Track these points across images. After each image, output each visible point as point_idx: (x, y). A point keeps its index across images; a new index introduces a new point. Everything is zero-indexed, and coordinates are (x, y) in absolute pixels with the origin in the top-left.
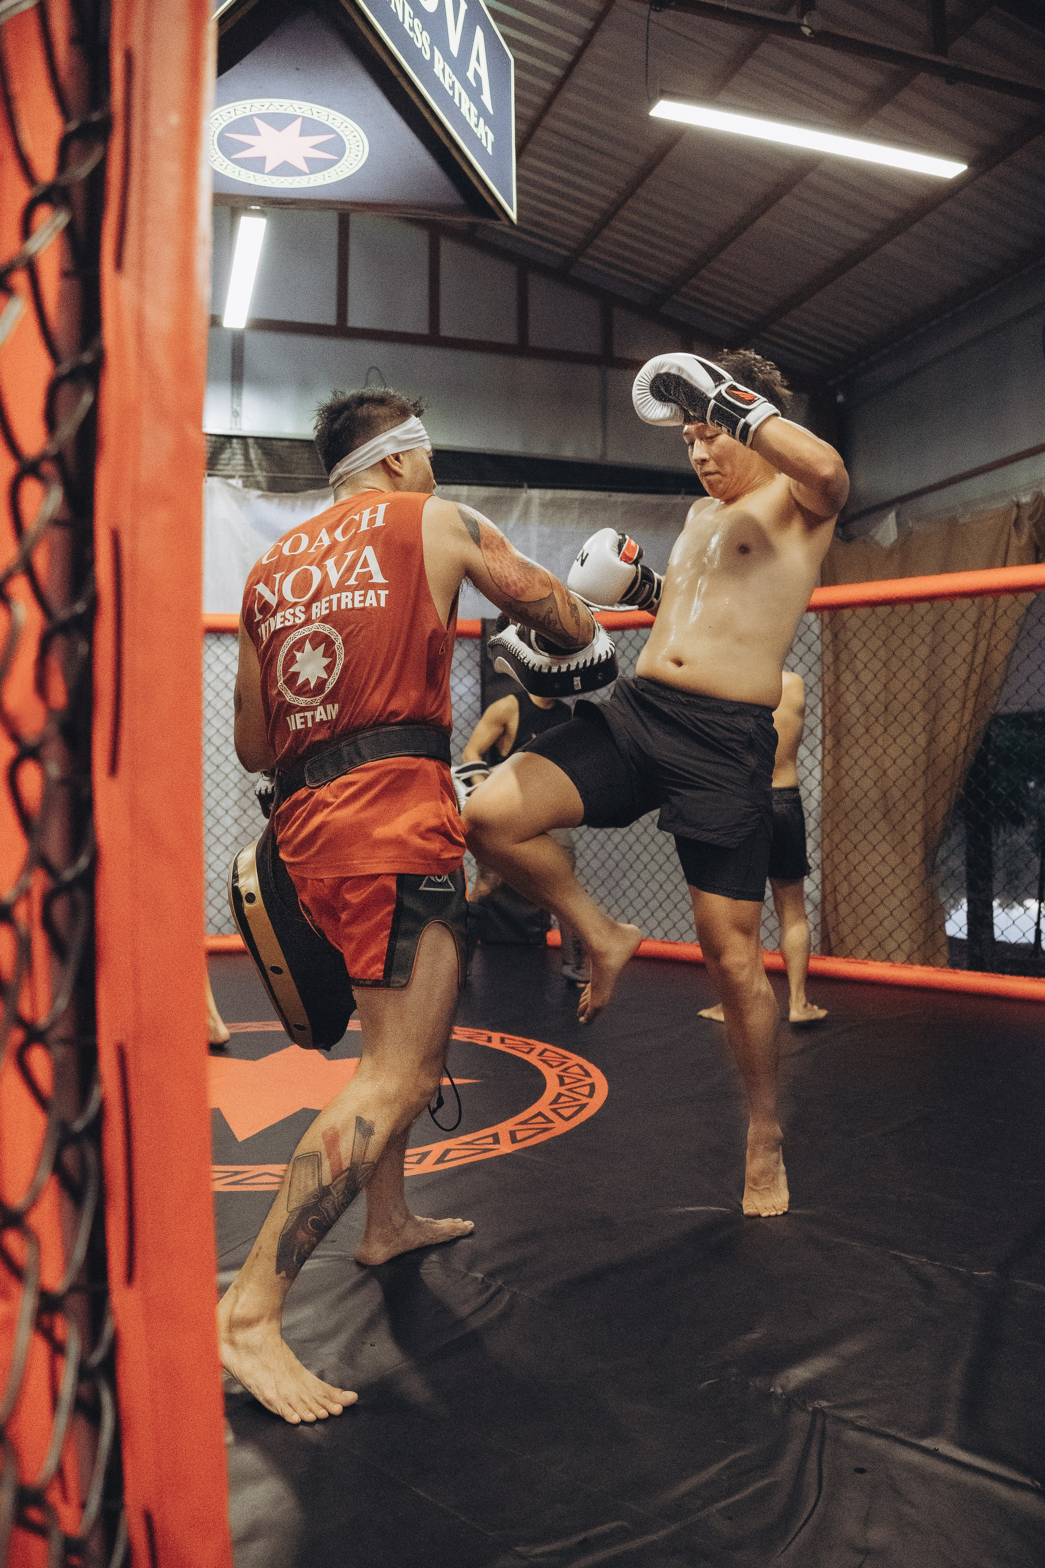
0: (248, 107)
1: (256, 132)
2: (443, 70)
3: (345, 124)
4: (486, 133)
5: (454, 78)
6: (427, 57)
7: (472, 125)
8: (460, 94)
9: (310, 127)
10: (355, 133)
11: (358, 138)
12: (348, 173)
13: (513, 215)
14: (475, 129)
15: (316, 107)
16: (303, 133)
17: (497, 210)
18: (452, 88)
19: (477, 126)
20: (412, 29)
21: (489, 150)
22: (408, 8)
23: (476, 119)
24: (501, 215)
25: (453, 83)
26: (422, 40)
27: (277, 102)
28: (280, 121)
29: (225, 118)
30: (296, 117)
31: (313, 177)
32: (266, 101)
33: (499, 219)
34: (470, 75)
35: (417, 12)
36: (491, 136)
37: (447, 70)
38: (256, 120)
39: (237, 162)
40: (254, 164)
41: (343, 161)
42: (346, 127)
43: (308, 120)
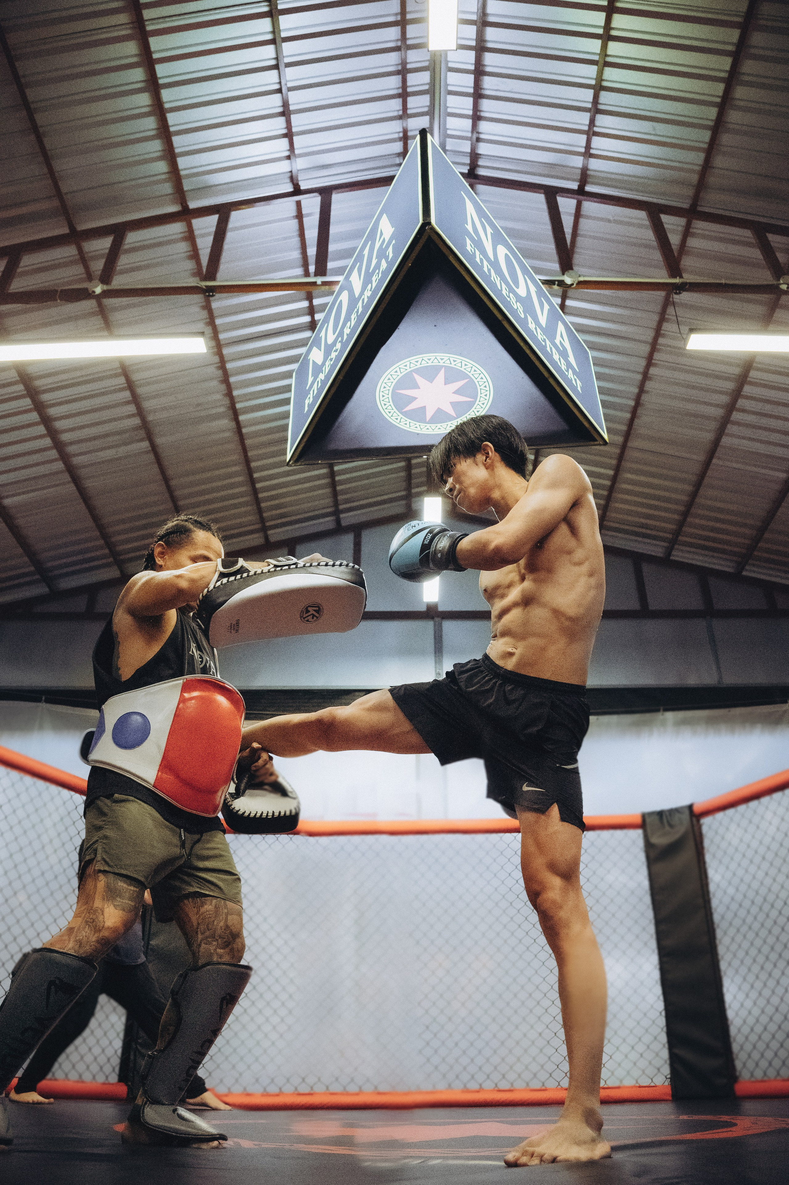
0: (408, 364)
1: (416, 386)
2: (535, 329)
3: (473, 368)
4: (575, 379)
5: (545, 337)
6: (522, 316)
7: (563, 369)
8: (550, 348)
9: (452, 375)
10: (482, 375)
11: (485, 380)
13: (606, 436)
14: (567, 373)
15: (453, 357)
16: (447, 382)
17: (592, 431)
18: (544, 341)
19: (568, 371)
20: (509, 297)
21: (579, 389)
22: (504, 286)
23: (565, 367)
24: (596, 436)
25: (544, 339)
26: (517, 306)
27: (426, 356)
28: (430, 373)
29: (394, 377)
30: (440, 368)
32: (419, 357)
33: (596, 440)
34: (557, 341)
35: (511, 290)
36: (578, 380)
37: (539, 330)
38: (415, 375)
39: (406, 414)
40: (419, 415)
41: (477, 402)
42: (475, 371)
43: (448, 369)
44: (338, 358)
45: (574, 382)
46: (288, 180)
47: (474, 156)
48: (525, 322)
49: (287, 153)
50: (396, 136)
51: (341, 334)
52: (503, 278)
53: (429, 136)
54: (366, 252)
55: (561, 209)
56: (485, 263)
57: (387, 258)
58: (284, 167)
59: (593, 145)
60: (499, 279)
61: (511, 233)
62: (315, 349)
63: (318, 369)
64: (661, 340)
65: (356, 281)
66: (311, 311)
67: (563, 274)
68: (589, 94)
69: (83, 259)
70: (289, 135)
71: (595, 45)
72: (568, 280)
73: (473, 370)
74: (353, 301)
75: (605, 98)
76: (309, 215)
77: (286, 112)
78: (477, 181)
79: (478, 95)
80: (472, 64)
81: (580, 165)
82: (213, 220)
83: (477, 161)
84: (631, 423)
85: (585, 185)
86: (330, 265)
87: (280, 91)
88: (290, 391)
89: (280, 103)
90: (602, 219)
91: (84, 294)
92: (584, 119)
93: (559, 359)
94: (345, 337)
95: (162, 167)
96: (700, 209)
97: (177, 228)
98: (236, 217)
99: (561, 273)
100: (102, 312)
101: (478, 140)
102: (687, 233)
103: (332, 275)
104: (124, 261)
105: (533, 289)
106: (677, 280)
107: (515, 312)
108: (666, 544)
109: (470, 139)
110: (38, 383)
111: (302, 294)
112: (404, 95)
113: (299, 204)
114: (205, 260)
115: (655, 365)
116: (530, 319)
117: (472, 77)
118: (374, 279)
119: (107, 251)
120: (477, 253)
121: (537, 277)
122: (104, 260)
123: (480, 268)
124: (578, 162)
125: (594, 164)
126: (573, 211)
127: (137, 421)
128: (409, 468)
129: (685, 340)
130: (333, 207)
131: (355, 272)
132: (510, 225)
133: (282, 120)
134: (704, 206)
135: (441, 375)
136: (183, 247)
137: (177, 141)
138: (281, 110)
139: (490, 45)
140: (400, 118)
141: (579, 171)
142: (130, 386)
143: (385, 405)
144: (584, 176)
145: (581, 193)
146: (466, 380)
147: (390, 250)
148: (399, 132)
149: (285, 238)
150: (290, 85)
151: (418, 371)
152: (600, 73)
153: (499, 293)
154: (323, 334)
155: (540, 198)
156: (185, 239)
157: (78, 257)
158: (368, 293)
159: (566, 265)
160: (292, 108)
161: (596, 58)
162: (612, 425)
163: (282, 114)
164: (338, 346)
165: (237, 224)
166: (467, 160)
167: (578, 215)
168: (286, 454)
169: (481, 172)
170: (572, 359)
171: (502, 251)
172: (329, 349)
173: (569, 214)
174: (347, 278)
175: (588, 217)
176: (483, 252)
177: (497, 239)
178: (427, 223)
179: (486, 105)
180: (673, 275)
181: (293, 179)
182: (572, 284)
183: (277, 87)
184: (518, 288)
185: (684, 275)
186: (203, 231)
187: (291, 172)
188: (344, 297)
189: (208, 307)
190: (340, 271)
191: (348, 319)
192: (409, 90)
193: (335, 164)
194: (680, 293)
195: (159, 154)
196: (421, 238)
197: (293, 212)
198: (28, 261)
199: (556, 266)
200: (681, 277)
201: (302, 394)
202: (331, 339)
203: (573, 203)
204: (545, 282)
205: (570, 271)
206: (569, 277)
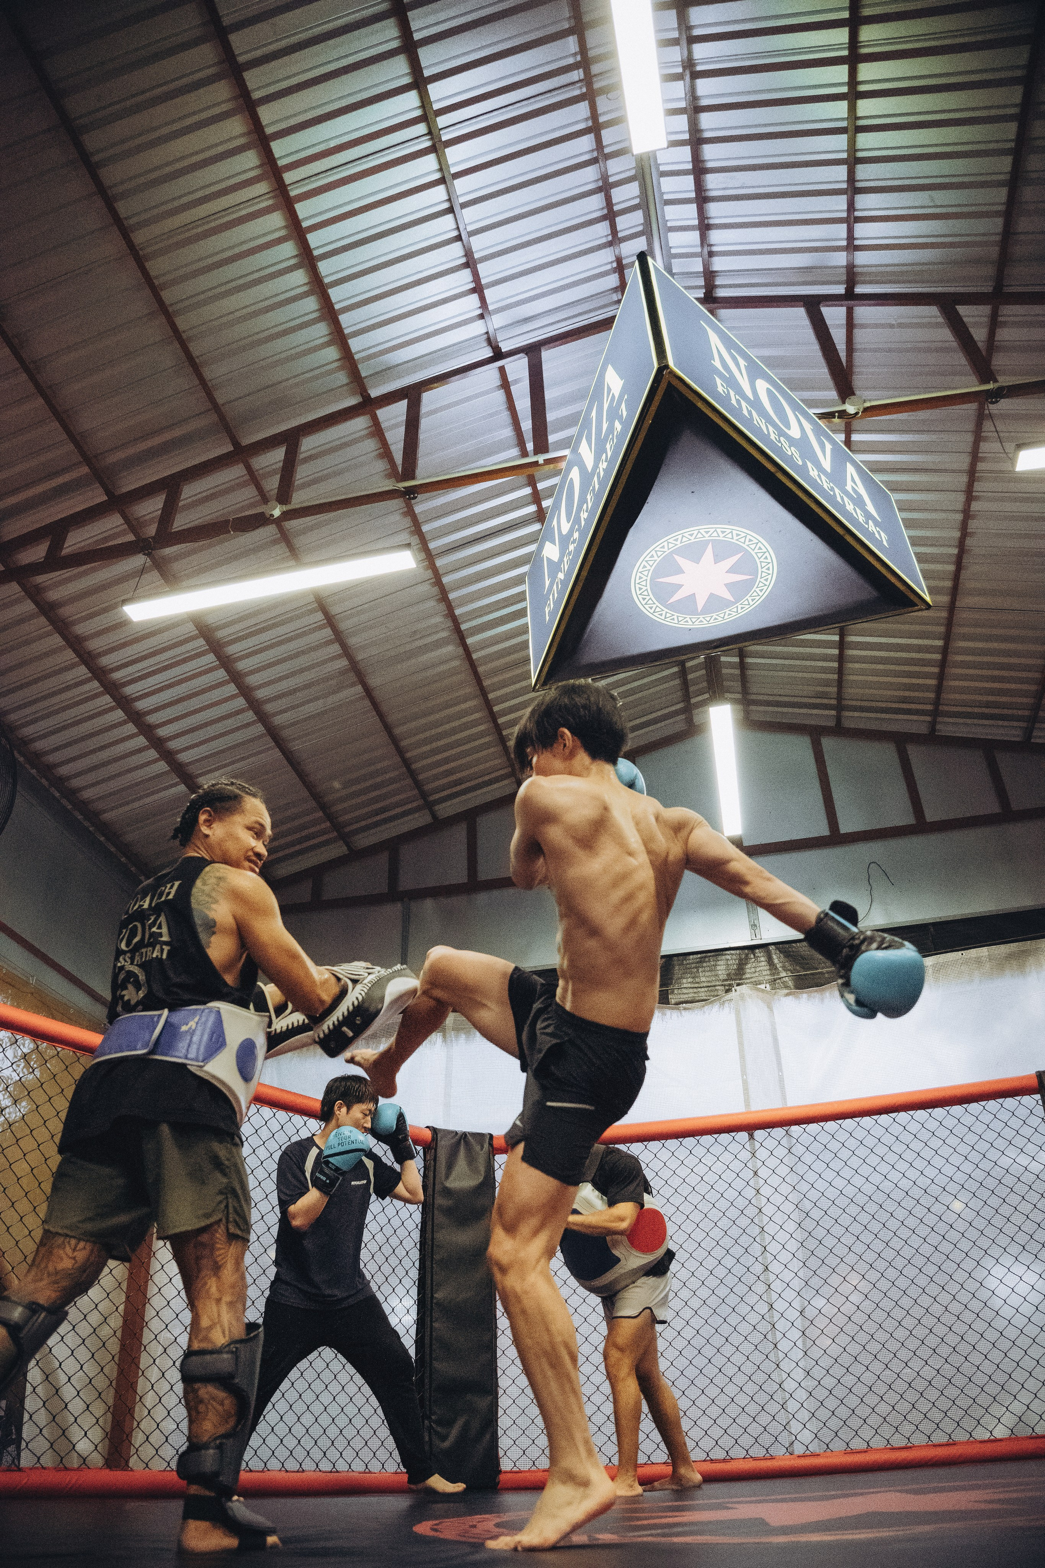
0: (666, 544)
1: (680, 571)
2: (819, 476)
3: (748, 537)
4: (878, 531)
5: (833, 485)
6: (799, 461)
7: (861, 521)
8: (842, 497)
9: (722, 550)
10: (761, 545)
11: (765, 550)
12: (767, 592)
13: (929, 598)
14: (867, 525)
15: (721, 527)
16: (718, 559)
17: (909, 592)
18: (832, 489)
19: (867, 523)
20: (779, 441)
21: (885, 543)
22: (771, 429)
23: (863, 518)
24: (916, 600)
26: (791, 451)
27: (688, 531)
28: (694, 552)
29: (652, 563)
30: (706, 544)
31: (739, 605)
32: (679, 534)
33: (917, 605)
34: (849, 488)
35: (781, 433)
36: (883, 533)
37: (823, 478)
38: (676, 557)
39: (672, 607)
40: (688, 605)
41: (759, 578)
43: (716, 543)
44: (577, 550)
45: (877, 535)
46: (485, 344)
47: (709, 275)
48: (803, 470)
49: (479, 312)
50: (609, 267)
51: (577, 520)
52: (769, 420)
53: (650, 260)
54: (594, 414)
55: (828, 322)
56: (744, 404)
57: (620, 418)
58: (479, 328)
59: (857, 234)
60: (763, 421)
61: (771, 362)
62: (548, 544)
63: (555, 567)
64: (980, 466)
65: (586, 452)
66: (536, 497)
67: (844, 403)
68: (840, 173)
69: (254, 478)
70: (478, 289)
71: (840, 109)
72: (851, 409)
73: (747, 540)
74: (586, 478)
75: (863, 172)
76: (516, 381)
77: (470, 263)
78: (716, 305)
79: (702, 198)
80: (688, 162)
81: (844, 263)
82: (402, 406)
83: (714, 281)
84: (956, 577)
85: (853, 287)
86: (552, 438)
87: (459, 238)
88: (525, 599)
89: (462, 253)
90: (882, 326)
91: (261, 520)
92: (839, 204)
93: (855, 509)
94: (583, 523)
95: (332, 353)
96: (1007, 290)
97: (360, 423)
98: (428, 399)
99: (840, 402)
100: (286, 538)
101: (711, 254)
102: (994, 324)
103: (556, 450)
104: (302, 473)
105: (808, 427)
106: (990, 386)
107: (790, 459)
108: (1024, 724)
109: (700, 255)
110: (220, 634)
111: (521, 479)
112: (610, 215)
113: (502, 370)
114: (398, 457)
115: (977, 498)
116: (809, 465)
117: (691, 178)
118: (608, 446)
119: (281, 464)
120: (732, 393)
121: (811, 411)
122: (278, 476)
123: (738, 412)
124: (840, 259)
125: (862, 258)
126: (844, 322)
127: (344, 663)
128: (683, 673)
129: (1013, 461)
130: (545, 367)
131: (584, 442)
132: (767, 352)
133: (466, 274)
134: (1011, 286)
135: (709, 551)
136: (371, 445)
137: (344, 319)
138: (464, 260)
139: (707, 135)
140: (610, 244)
141: (844, 270)
142: (330, 621)
143: (644, 599)
144: (852, 276)
145: (850, 297)
146: (740, 555)
147: (623, 406)
148: (612, 262)
149: (491, 415)
150: (470, 228)
151: (680, 551)
152: (852, 143)
153: (766, 438)
154: (555, 523)
155: (800, 312)
156: (371, 435)
157: (248, 477)
158: (603, 465)
159: (845, 390)
160: (476, 256)
161: (844, 124)
162: (933, 583)
163: (467, 265)
164: (576, 535)
165: (433, 407)
166: (701, 282)
167: (850, 325)
168: (530, 677)
169: (721, 293)
170: (870, 508)
171: (762, 386)
172: (565, 541)
173: (838, 326)
174: (575, 450)
175: (863, 326)
176: (740, 392)
177: (754, 372)
178: (663, 368)
179: (714, 210)
180: (984, 380)
181: (491, 342)
182: (857, 413)
183: (455, 233)
184: (789, 428)
185: (999, 378)
186: (393, 422)
187: (487, 333)
188: (575, 474)
189: (410, 512)
190: (565, 443)
191: (583, 500)
192: (616, 208)
193: (539, 315)
194: (997, 402)
195: (326, 339)
196: (658, 385)
197: (496, 380)
198: (190, 491)
199: (833, 394)
200: (996, 381)
201: (540, 600)
202: (565, 527)
203: (842, 310)
204: (822, 416)
205: (852, 397)
206: (852, 404)
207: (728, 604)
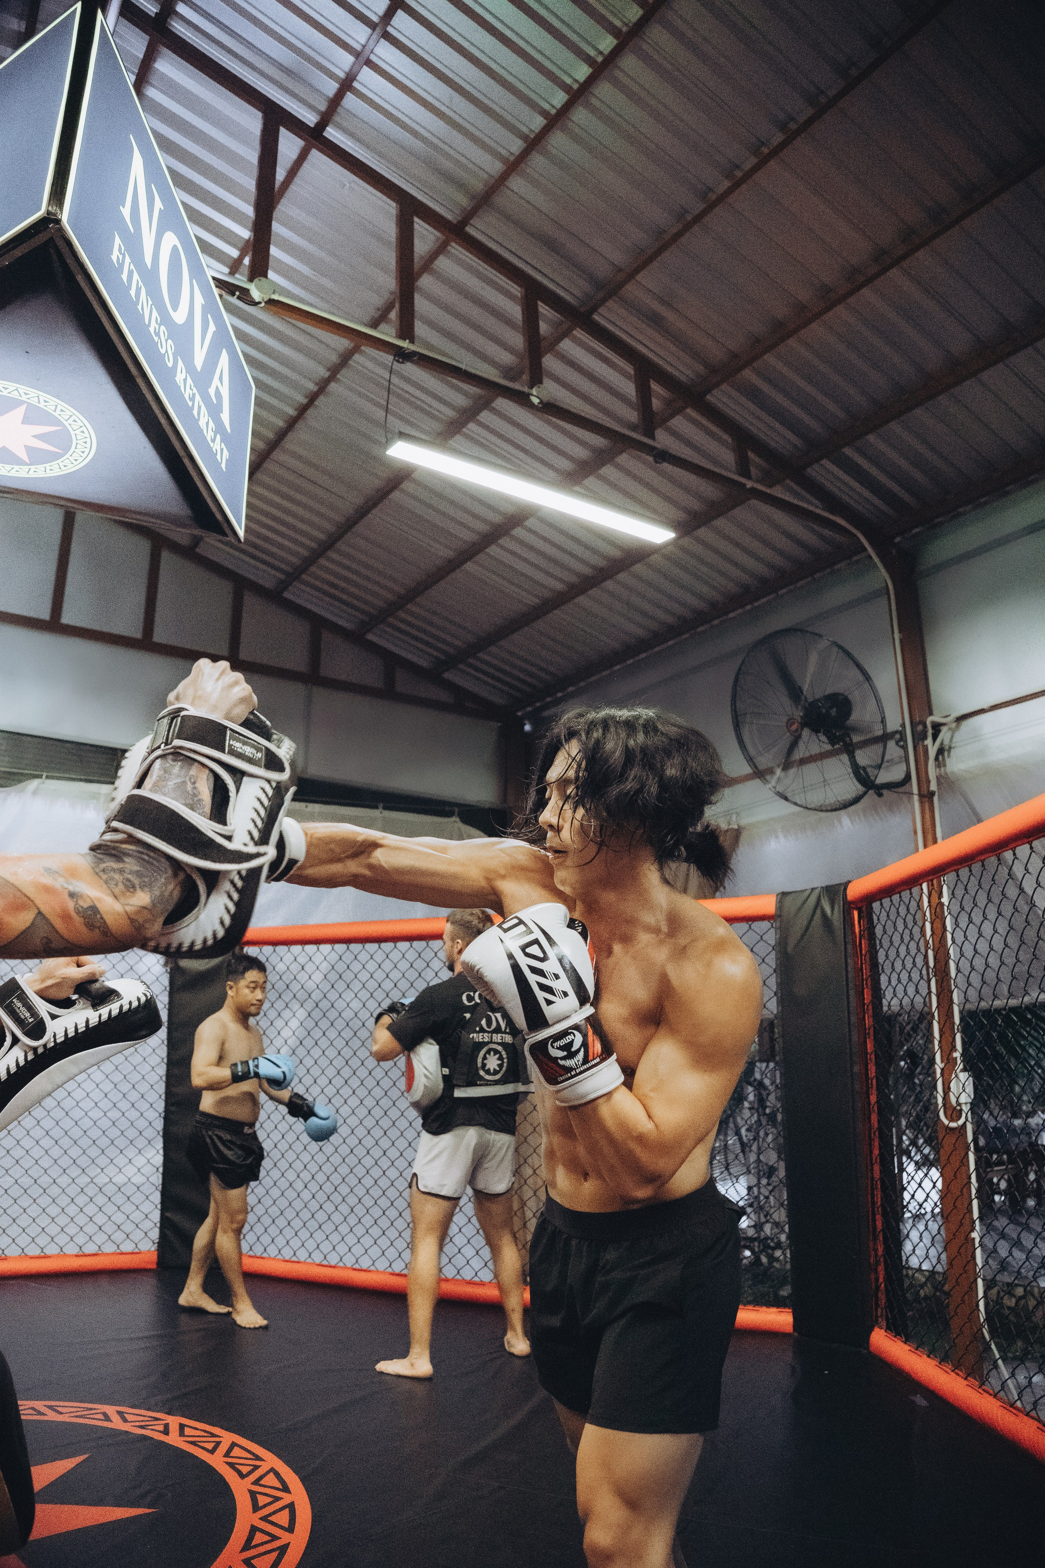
2: (185, 380)
3: (74, 418)
4: (222, 450)
5: (195, 390)
6: (170, 364)
7: (209, 439)
8: (199, 407)
9: (37, 415)
10: (84, 429)
11: (87, 435)
12: (71, 469)
13: (241, 533)
14: (212, 444)
15: (44, 396)
16: (26, 420)
17: (225, 525)
18: (192, 399)
19: (213, 441)
20: (157, 335)
21: (223, 466)
22: (155, 314)
23: (213, 434)
24: (228, 531)
25: (194, 395)
26: (166, 347)
30: (20, 403)
31: (33, 468)
33: (227, 536)
34: (212, 391)
35: (164, 321)
36: (226, 453)
37: (189, 381)
41: (68, 455)
42: (75, 421)
43: (32, 407)
45: (218, 457)
52: (157, 301)
53: (100, 16)
56: (136, 280)
59: (359, 76)
60: (150, 305)
67: (251, 280)
72: (255, 292)
73: (72, 419)
75: (404, 22)
81: (332, 94)
84: (282, 433)
85: (326, 126)
93: (208, 423)
96: (469, 229)
99: (248, 276)
102: (440, 250)
105: (198, 303)
106: (405, 344)
107: (159, 362)
108: (282, 576)
116: (180, 366)
120: (126, 263)
121: (211, 274)
123: (124, 294)
124: (330, 88)
125: (351, 103)
126: (295, 157)
129: (388, 442)
134: (475, 228)
135: (21, 411)
141: (326, 102)
144: (331, 112)
145: (315, 134)
146: (57, 428)
153: (144, 330)
155: (256, 119)
159: (260, 261)
167: (300, 162)
169: (176, 27)
170: (225, 417)
171: (168, 243)
173: (288, 155)
177: (166, 222)
178: (51, 217)
180: (402, 338)
182: (260, 303)
184: (175, 309)
185: (416, 340)
194: (403, 363)
200: (412, 342)
203: (300, 143)
204: (220, 283)
205: (263, 279)
206: (259, 289)
207: (19, 462)
